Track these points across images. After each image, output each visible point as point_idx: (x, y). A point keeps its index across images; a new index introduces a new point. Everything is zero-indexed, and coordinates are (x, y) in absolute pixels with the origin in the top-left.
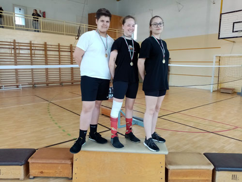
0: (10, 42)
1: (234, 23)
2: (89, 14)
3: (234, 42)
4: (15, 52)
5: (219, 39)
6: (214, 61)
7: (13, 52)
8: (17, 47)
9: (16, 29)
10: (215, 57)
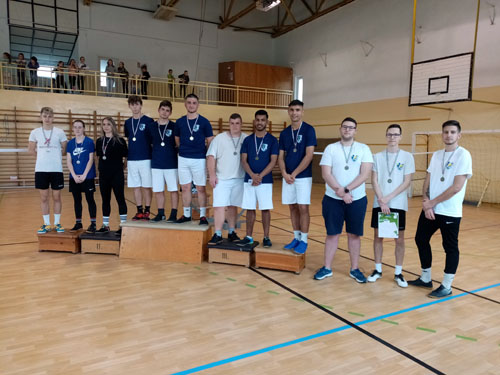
0: (89, 115)
1: (430, 79)
2: (220, 64)
3: (450, 109)
4: (95, 129)
5: (410, 105)
6: (414, 143)
7: (92, 129)
8: (98, 122)
9: (99, 95)
10: (414, 137)
